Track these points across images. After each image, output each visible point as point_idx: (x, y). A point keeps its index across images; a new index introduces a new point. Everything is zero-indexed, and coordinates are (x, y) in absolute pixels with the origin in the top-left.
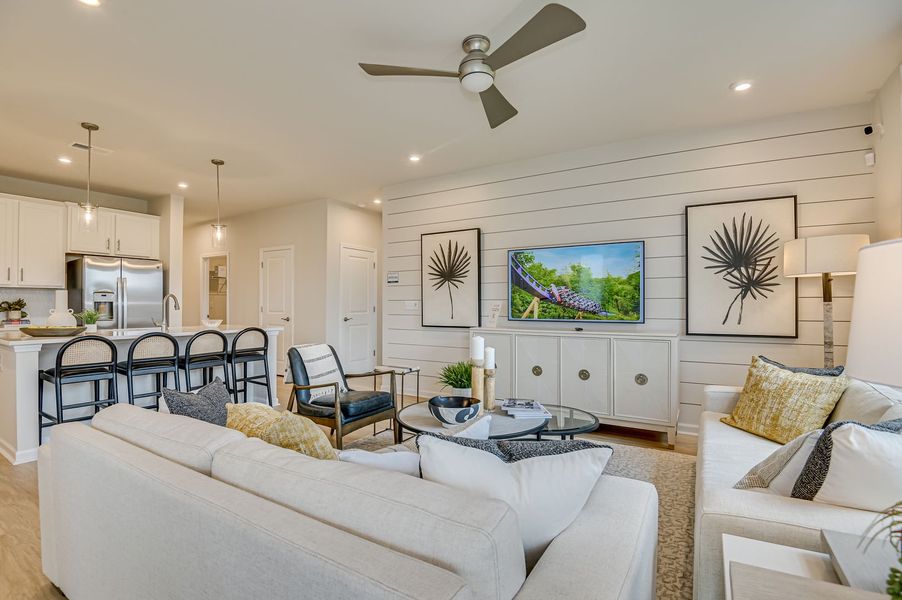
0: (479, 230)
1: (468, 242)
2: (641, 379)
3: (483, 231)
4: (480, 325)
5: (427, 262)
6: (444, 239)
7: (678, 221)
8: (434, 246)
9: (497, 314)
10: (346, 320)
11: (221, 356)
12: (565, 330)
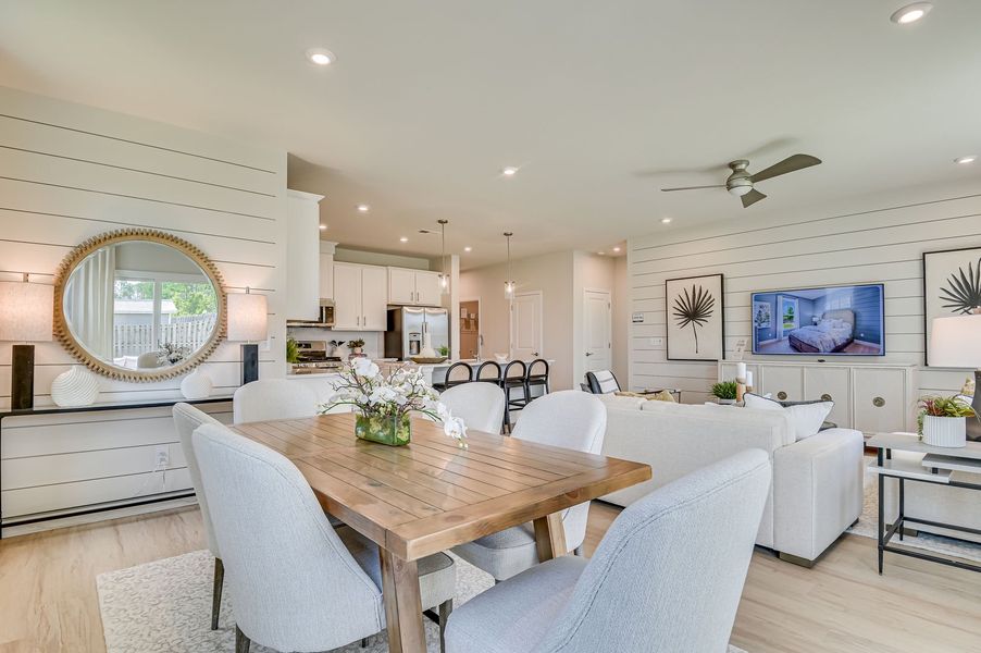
0: (722, 275)
1: (711, 287)
2: (879, 402)
3: (725, 277)
4: (724, 358)
5: (672, 303)
6: (688, 285)
7: (917, 265)
8: (677, 291)
9: (743, 349)
10: (588, 355)
11: (522, 379)
12: (807, 363)
